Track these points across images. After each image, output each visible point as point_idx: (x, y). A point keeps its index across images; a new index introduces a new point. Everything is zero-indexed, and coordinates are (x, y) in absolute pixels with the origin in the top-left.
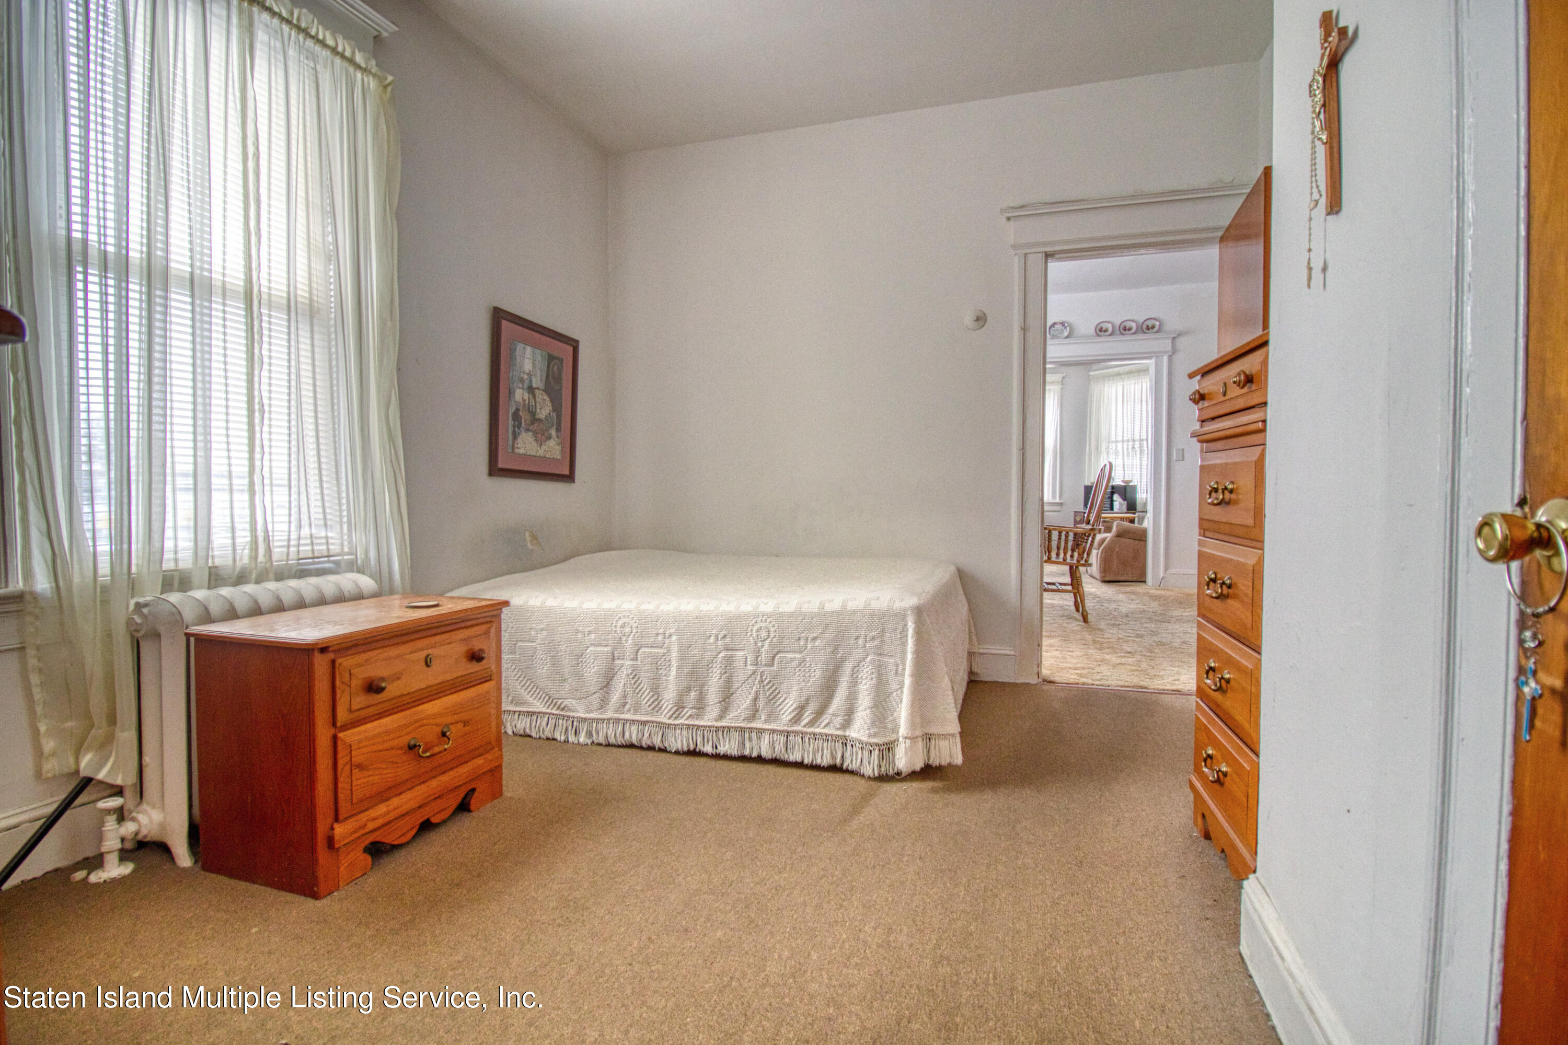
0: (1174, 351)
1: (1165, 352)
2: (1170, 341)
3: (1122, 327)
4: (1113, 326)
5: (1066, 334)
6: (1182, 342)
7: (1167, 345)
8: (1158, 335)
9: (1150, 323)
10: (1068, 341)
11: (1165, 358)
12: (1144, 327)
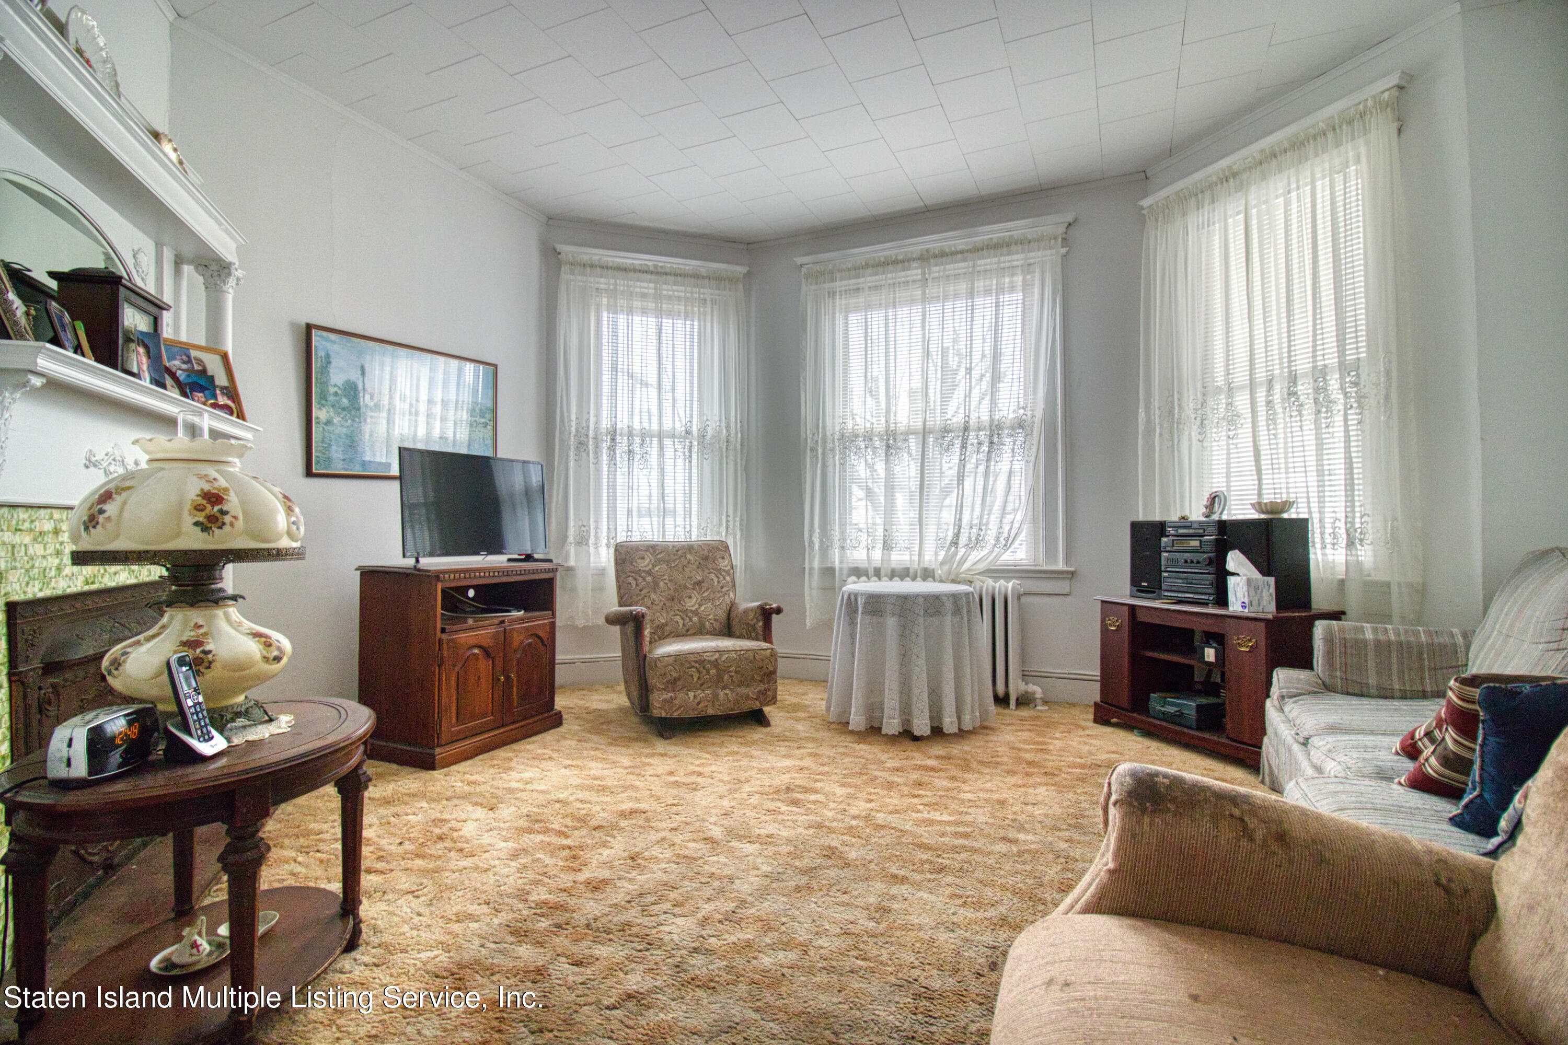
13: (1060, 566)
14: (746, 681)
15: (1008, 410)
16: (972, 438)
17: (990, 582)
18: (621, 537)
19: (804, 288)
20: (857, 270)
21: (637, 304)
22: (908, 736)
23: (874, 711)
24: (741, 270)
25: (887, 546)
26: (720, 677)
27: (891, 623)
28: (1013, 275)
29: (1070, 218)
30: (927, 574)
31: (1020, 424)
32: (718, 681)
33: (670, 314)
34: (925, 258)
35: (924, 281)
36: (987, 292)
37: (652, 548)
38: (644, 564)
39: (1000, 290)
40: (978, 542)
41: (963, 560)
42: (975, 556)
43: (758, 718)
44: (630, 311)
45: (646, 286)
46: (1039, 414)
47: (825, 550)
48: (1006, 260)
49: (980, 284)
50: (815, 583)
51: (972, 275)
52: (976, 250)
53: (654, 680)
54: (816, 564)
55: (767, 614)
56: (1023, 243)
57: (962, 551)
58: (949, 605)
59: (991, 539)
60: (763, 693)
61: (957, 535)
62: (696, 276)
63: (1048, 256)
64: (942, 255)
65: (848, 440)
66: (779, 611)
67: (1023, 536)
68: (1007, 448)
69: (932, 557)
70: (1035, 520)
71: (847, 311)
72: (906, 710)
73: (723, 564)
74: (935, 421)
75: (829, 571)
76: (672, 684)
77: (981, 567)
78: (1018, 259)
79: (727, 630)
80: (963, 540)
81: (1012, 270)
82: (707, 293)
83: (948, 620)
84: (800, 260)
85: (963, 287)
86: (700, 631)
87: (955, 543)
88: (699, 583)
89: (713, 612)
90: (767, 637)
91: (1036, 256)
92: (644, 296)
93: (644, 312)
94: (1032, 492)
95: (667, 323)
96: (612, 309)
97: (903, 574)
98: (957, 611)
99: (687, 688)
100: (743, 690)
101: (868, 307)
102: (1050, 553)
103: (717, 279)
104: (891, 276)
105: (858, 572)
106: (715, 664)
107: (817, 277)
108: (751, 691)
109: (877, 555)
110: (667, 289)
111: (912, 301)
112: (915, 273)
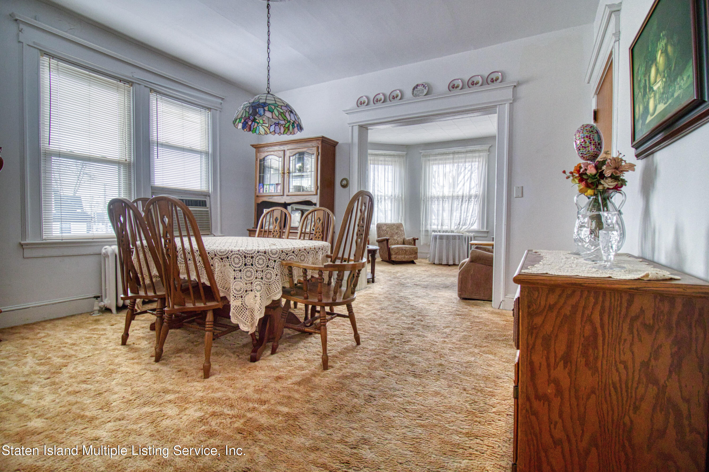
0: (515, 99)
1: (507, 100)
2: (511, 90)
3: (470, 82)
4: (463, 81)
5: (425, 92)
6: (522, 90)
7: (508, 93)
8: (501, 85)
9: (494, 76)
10: (428, 97)
11: (507, 106)
12: (489, 80)
13: (485, 230)
14: (411, 254)
15: (473, 192)
16: (464, 199)
17: (468, 234)
18: (379, 222)
19: (422, 158)
20: (436, 155)
21: (380, 162)
22: (448, 265)
23: (440, 259)
24: (405, 153)
25: (442, 225)
26: (406, 253)
27: (444, 241)
28: (476, 158)
29: (490, 145)
30: (452, 232)
31: (476, 196)
32: (405, 254)
33: (388, 165)
34: (454, 153)
35: (453, 159)
36: (469, 162)
37: (386, 224)
38: (384, 228)
39: (472, 161)
40: (465, 224)
41: (461, 228)
42: (464, 227)
43: (413, 262)
44: (378, 164)
45: (382, 158)
46: (481, 193)
47: (426, 226)
48: (474, 155)
49: (467, 160)
50: (423, 234)
51: (466, 158)
52: (467, 152)
53: (392, 252)
54: (424, 229)
55: (414, 240)
56: (479, 151)
57: (461, 226)
58: (457, 238)
59: (468, 223)
60: (415, 257)
61: (460, 222)
62: (394, 155)
63: (485, 154)
64: (458, 153)
65: (432, 198)
66: (418, 239)
67: (476, 223)
68: (473, 202)
69: (453, 228)
70: (479, 219)
71: (433, 164)
72: (448, 260)
73: (402, 229)
74: (455, 194)
75: (427, 231)
76: (396, 254)
77: (466, 230)
78: (477, 154)
79: (404, 244)
80: (461, 223)
81: (475, 157)
82: (397, 159)
83: (457, 241)
84: (421, 151)
85: (463, 160)
86: (398, 244)
87: (459, 224)
88: (397, 233)
89: (400, 240)
90: (414, 244)
91: (481, 154)
92: (381, 161)
93: (381, 164)
94: (479, 212)
95: (387, 167)
96: (374, 164)
97: (446, 231)
98: (459, 239)
99: (399, 255)
100: (411, 256)
101: (439, 164)
102: (483, 227)
103: (399, 156)
104: (445, 157)
105: (434, 231)
106: (405, 250)
107: (425, 156)
108: (413, 256)
109: (439, 227)
110: (387, 159)
111: (450, 163)
112: (451, 156)
